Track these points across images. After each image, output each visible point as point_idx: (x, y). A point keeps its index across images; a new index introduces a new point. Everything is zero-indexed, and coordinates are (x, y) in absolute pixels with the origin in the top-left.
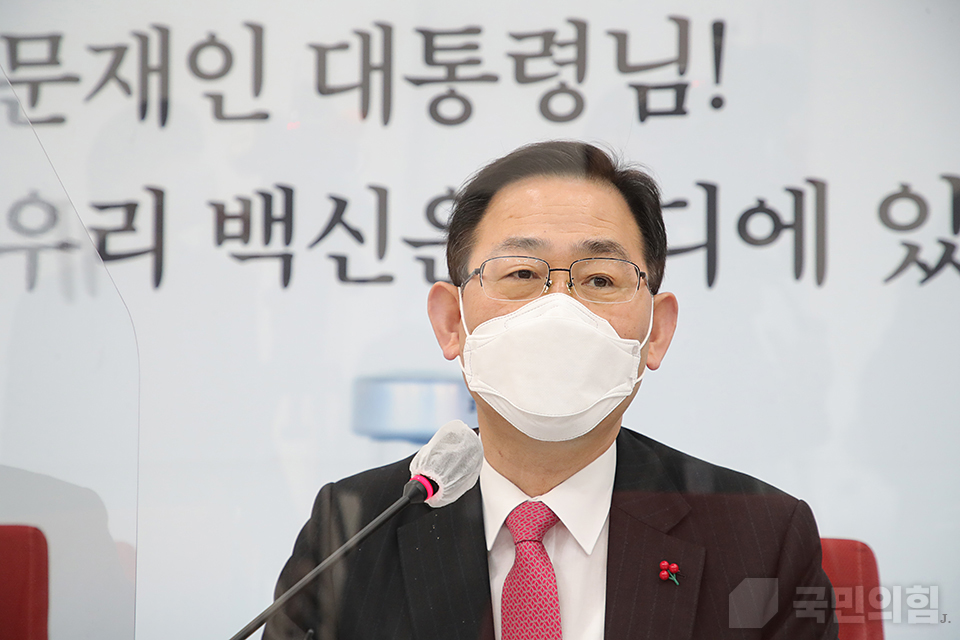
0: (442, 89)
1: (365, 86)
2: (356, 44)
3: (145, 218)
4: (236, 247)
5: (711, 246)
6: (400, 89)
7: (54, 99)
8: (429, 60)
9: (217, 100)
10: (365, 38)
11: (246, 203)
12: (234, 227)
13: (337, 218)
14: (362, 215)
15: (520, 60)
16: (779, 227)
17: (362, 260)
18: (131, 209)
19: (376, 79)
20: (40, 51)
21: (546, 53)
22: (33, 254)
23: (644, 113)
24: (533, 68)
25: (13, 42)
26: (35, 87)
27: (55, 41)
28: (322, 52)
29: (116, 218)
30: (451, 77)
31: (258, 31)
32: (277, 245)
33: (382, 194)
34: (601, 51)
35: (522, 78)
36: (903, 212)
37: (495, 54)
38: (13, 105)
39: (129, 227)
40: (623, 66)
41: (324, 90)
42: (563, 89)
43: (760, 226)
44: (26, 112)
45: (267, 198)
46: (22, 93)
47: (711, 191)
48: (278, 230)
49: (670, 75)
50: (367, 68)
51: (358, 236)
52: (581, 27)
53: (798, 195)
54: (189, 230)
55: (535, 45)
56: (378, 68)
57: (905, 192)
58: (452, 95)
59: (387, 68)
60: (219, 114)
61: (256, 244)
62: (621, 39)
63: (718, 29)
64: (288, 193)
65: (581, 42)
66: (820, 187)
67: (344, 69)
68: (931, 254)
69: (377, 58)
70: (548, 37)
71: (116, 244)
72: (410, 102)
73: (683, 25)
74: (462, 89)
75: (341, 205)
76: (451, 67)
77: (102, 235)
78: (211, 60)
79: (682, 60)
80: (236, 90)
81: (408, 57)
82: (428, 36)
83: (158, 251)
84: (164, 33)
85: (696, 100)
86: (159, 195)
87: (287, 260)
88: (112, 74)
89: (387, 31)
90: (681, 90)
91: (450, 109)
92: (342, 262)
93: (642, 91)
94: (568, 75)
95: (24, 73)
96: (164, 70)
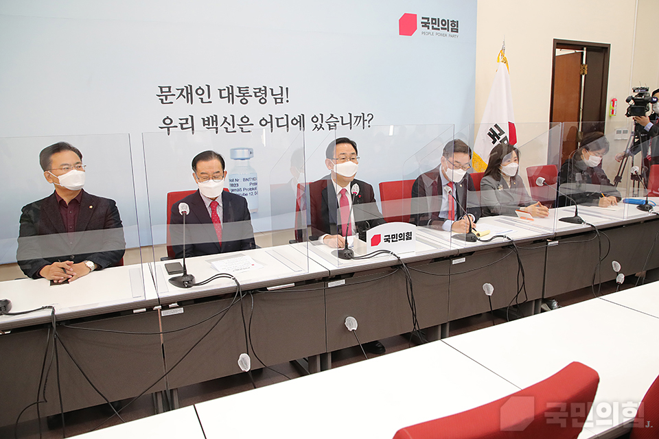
0: (242, 98)
1: (229, 97)
2: (227, 89)
3: (190, 121)
4: (207, 126)
5: (287, 125)
6: (235, 97)
7: (170, 99)
8: (240, 93)
9: (202, 99)
10: (228, 88)
11: (209, 118)
12: (206, 123)
13: (225, 121)
14: (230, 120)
15: (255, 93)
16: (297, 122)
17: (230, 128)
18: (187, 119)
19: (231, 95)
20: (167, 89)
21: (260, 92)
22: (168, 128)
23: (276, 103)
24: (258, 94)
25: (161, 88)
26: (166, 96)
27: (170, 88)
28: (220, 90)
29: (184, 121)
30: (244, 95)
31: (208, 86)
32: (215, 126)
33: (233, 116)
34: (269, 92)
35: (256, 96)
36: (315, 119)
37: (251, 92)
38: (162, 100)
39: (187, 123)
40: (273, 95)
41: (221, 97)
42: (263, 98)
43: (295, 122)
44: (165, 101)
45: (212, 117)
46: (164, 98)
47: (287, 116)
48: (215, 123)
49: (280, 96)
50: (229, 94)
51: (230, 125)
52: (265, 87)
53: (300, 117)
54: (198, 123)
55: (258, 90)
56: (230, 94)
57: (315, 116)
58: (244, 99)
59: (232, 94)
60: (202, 102)
61: (211, 126)
62: (272, 90)
63: (287, 88)
64: (216, 116)
65: (265, 90)
66: (303, 115)
67: (225, 94)
68: (319, 126)
69: (231, 92)
70: (260, 89)
71: (184, 126)
72: (237, 100)
73: (282, 88)
74: (246, 98)
75: (226, 118)
76: (244, 94)
77: (182, 124)
78: (200, 92)
79: (282, 94)
80: (205, 97)
81: (236, 92)
82: (239, 88)
83: (193, 127)
84: (191, 86)
85: (284, 101)
86: (192, 117)
87: (217, 128)
88: (181, 94)
89: (232, 87)
90: (282, 99)
91: (244, 101)
92: (227, 128)
93: (276, 99)
94: (264, 96)
95: (163, 94)
96: (191, 94)
